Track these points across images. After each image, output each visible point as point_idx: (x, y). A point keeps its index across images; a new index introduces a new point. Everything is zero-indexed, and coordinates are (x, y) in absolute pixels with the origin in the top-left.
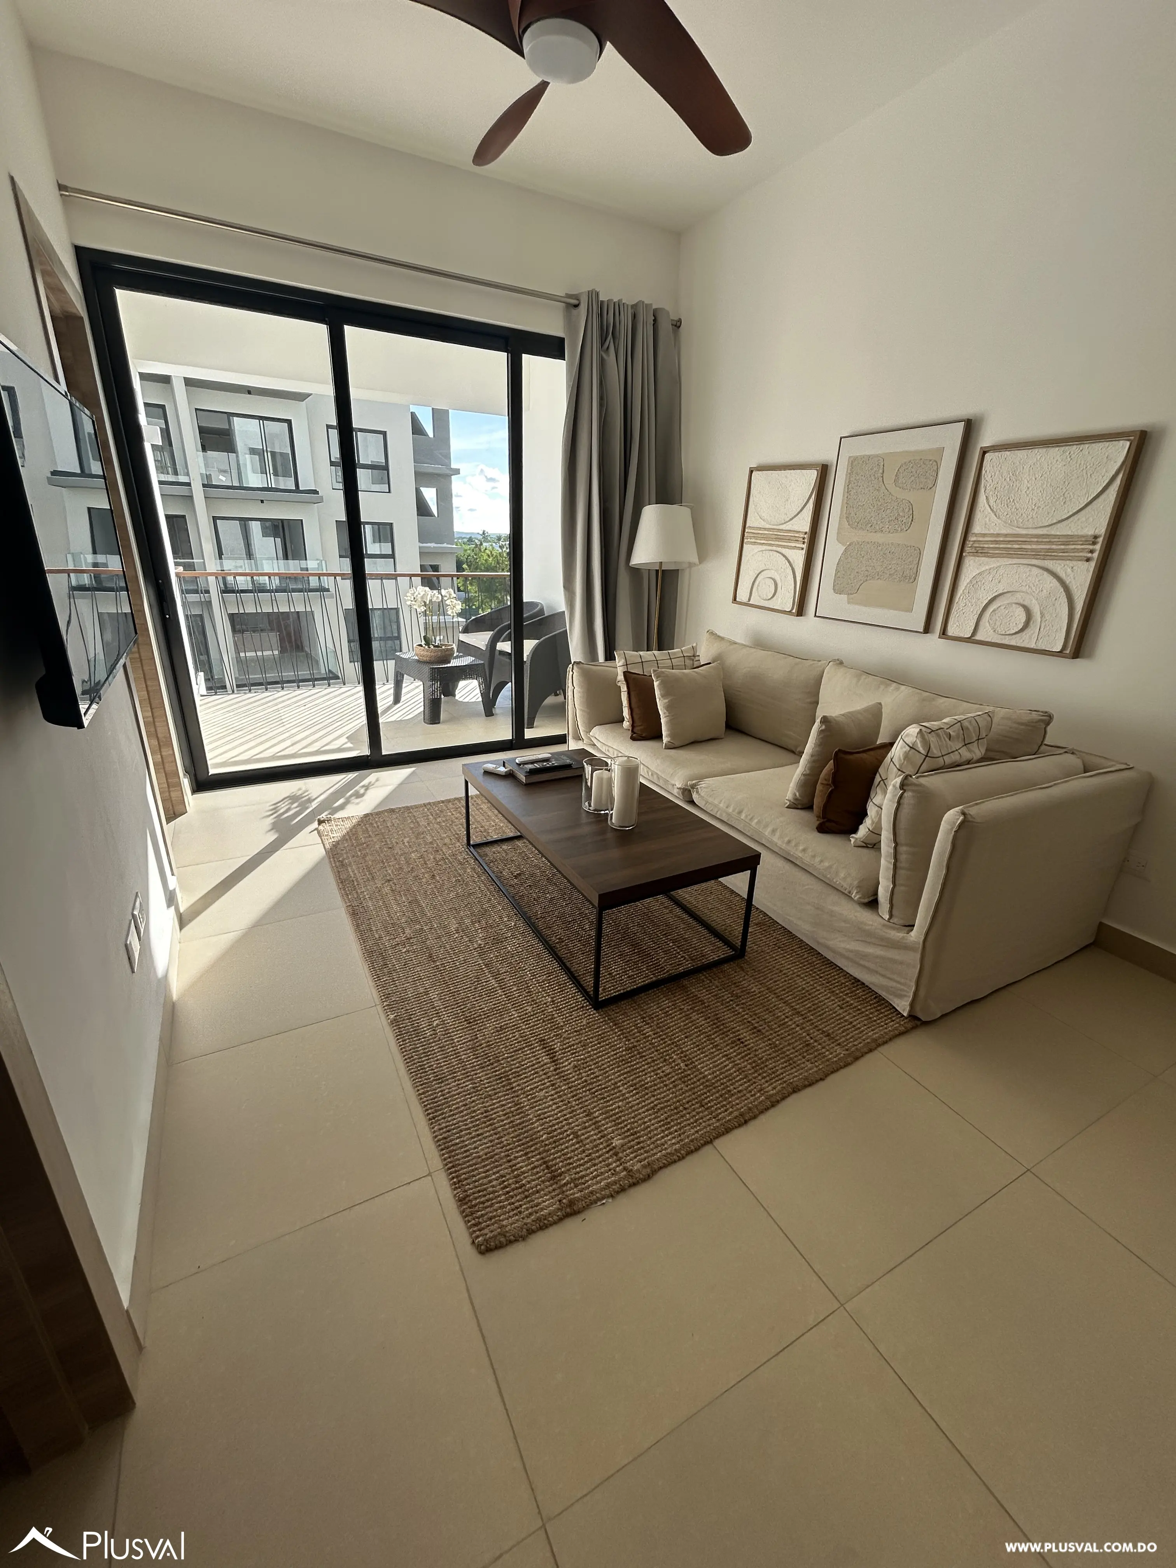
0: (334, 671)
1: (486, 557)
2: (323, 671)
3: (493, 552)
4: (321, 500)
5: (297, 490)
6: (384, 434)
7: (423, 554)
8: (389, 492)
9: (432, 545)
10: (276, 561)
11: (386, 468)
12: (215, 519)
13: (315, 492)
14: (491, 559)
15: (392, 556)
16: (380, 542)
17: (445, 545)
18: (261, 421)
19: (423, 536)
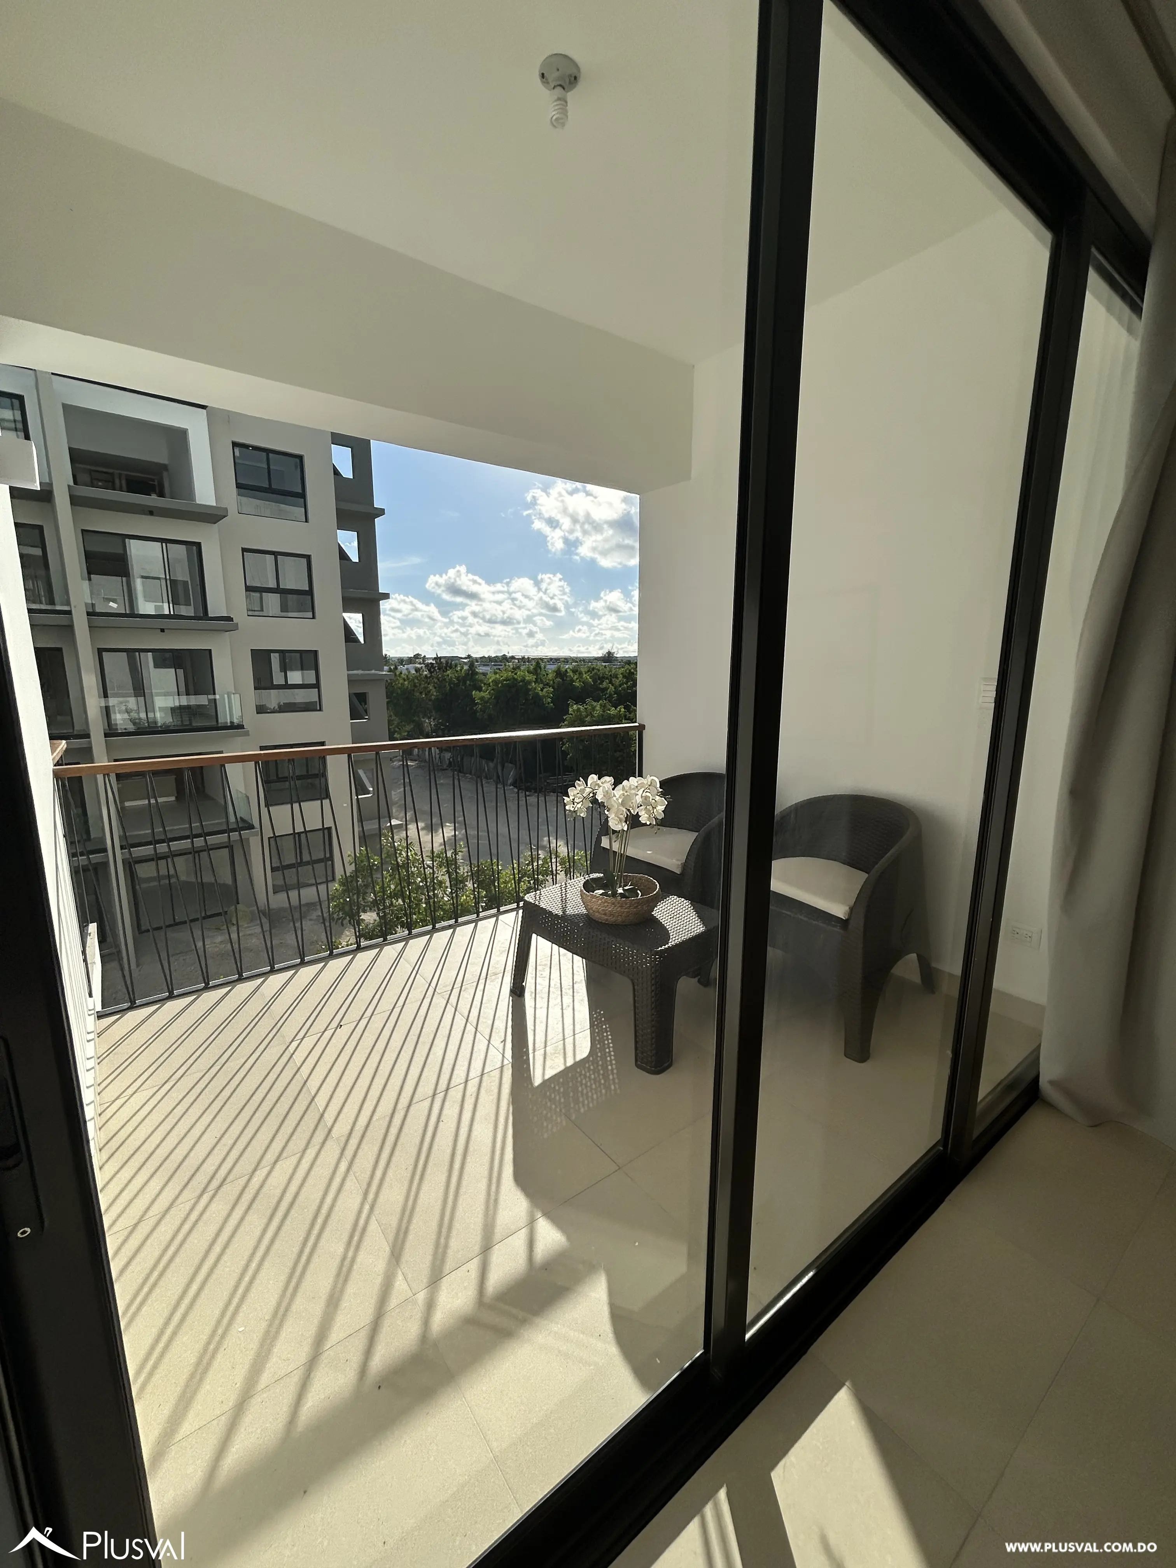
0: (246, 818)
1: (401, 681)
2: (232, 819)
3: (409, 676)
4: (236, 628)
5: (205, 616)
6: (308, 558)
7: (351, 681)
8: (314, 617)
9: (360, 672)
10: (177, 697)
11: (310, 592)
12: (100, 651)
13: (229, 619)
14: (406, 683)
15: (317, 686)
16: (302, 669)
17: (373, 672)
18: (164, 544)
19: (351, 664)
